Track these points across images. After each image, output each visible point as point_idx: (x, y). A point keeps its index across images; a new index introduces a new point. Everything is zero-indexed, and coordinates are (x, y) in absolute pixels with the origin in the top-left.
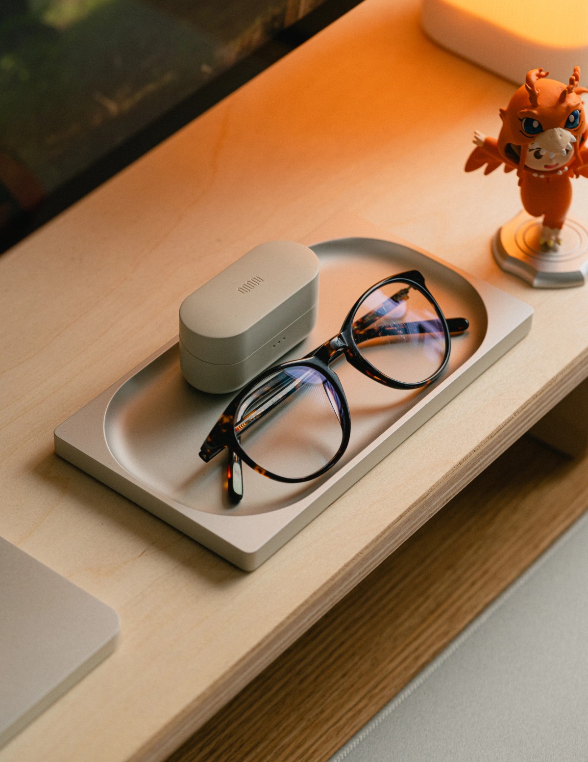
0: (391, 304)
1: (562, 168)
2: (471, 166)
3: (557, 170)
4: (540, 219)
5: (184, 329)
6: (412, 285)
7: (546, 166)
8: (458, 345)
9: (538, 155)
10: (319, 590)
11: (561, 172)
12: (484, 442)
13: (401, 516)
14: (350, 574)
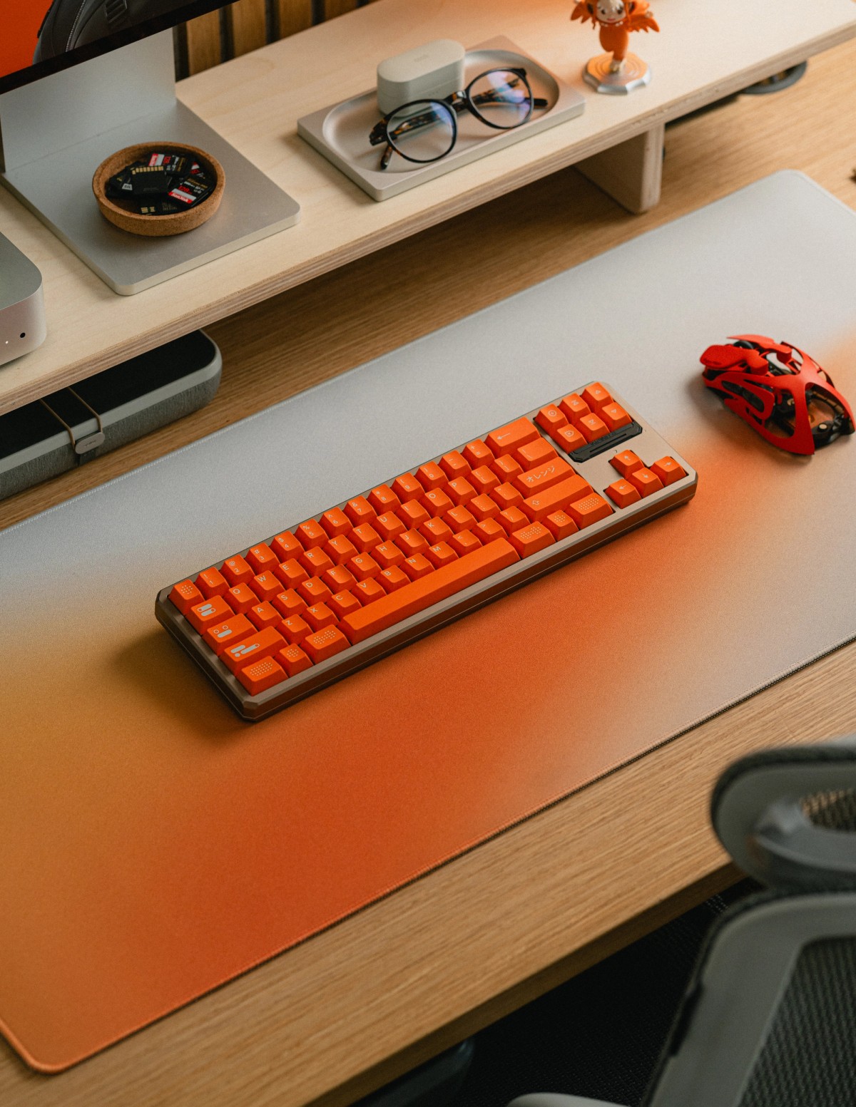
0: (507, 87)
1: (619, 22)
2: (574, 17)
3: (615, 23)
4: (611, 54)
5: (380, 79)
6: (520, 77)
7: (609, 19)
8: (535, 113)
9: (603, 12)
10: (412, 216)
11: (617, 25)
12: (533, 163)
13: (471, 190)
14: (434, 213)
